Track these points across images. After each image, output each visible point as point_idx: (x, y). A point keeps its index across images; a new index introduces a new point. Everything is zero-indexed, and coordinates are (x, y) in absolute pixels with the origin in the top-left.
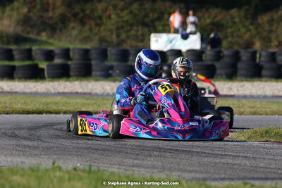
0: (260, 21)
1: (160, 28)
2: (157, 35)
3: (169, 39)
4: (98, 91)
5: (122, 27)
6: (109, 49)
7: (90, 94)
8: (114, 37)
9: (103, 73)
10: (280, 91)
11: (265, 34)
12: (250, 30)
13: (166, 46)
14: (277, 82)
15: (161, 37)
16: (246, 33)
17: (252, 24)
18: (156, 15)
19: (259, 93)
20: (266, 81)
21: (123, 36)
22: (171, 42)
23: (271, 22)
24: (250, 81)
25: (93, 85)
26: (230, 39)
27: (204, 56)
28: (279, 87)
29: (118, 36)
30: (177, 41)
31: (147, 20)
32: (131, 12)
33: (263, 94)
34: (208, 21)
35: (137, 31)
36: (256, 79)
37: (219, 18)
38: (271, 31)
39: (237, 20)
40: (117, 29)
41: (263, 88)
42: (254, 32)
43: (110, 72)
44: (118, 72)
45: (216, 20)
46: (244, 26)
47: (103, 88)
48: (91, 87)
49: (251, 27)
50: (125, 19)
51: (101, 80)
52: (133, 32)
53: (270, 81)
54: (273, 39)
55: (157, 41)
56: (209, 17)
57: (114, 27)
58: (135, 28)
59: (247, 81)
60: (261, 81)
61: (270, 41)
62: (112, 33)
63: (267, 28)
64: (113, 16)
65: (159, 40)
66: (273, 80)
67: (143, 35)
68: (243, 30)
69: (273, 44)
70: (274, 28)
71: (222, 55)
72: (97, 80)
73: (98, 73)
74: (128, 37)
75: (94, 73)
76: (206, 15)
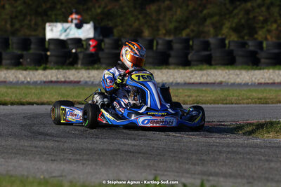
0: (148, 10)
1: (53, 17)
2: (52, 24)
3: (63, 28)
4: (11, 80)
5: (16, 17)
6: (11, 38)
7: (5, 82)
8: (8, 26)
9: (13, 61)
10: (190, 79)
11: (153, 23)
12: (138, 19)
13: (61, 35)
14: (185, 69)
15: (56, 26)
16: (135, 22)
17: (141, 13)
18: (48, 5)
19: (171, 81)
20: (174, 69)
21: (17, 25)
22: (66, 31)
23: (158, 11)
24: (158, 69)
25: (5, 74)
26: (120, 28)
27: (103, 44)
28: (188, 75)
29: (12, 25)
30: (71, 30)
31: (40, 10)
32: (25, 3)
33: (174, 82)
34: (99, 11)
35: (30, 21)
36: (165, 67)
37: (109, 7)
38: (159, 20)
39: (126, 9)
40: (11, 18)
41: (173, 75)
42: (143, 21)
43: (21, 60)
44: (28, 60)
45: (106, 9)
46: (133, 16)
47: (16, 77)
48: (4, 76)
49: (140, 16)
50: (19, 8)
51: (12, 69)
52: (26, 22)
53: (178, 68)
54: (160, 28)
55: (52, 30)
56: (99, 7)
57: (8, 17)
58: (29, 18)
59: (156, 69)
60: (169, 69)
61: (158, 30)
62: (6, 22)
63: (154, 16)
64: (7, 6)
65: (54, 29)
66: (180, 67)
67: (36, 24)
68: (132, 19)
69: (160, 32)
70: (161, 17)
71: (120, 43)
72: (8, 69)
73: (8, 62)
74: (22, 26)
75: (4, 62)
76: (97, 5)
